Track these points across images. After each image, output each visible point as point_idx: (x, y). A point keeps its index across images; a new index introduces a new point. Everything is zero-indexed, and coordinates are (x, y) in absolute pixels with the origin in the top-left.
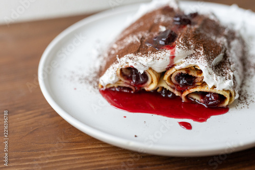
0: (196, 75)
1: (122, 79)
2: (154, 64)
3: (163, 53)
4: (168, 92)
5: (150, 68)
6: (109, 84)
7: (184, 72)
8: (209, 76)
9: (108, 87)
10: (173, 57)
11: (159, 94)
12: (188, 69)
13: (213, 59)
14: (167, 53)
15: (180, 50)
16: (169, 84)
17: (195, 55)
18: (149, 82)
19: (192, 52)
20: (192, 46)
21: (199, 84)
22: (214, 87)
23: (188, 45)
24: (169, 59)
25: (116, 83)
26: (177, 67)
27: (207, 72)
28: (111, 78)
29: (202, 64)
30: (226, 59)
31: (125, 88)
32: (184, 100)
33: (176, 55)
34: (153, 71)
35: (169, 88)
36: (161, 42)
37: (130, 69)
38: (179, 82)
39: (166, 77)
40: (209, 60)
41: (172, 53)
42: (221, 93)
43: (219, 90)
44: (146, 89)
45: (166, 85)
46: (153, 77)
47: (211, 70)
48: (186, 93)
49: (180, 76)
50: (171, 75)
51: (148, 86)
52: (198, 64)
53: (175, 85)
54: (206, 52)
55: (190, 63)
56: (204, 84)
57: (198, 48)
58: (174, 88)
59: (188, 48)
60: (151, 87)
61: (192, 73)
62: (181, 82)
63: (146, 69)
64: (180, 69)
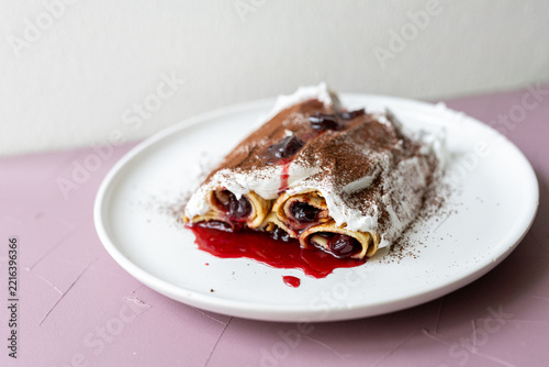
0: (318, 206)
1: (215, 208)
2: (257, 186)
3: (271, 169)
4: (282, 233)
5: (252, 192)
6: (197, 216)
7: (301, 200)
8: (335, 207)
9: (197, 220)
10: (286, 177)
11: (269, 235)
12: (307, 196)
13: (348, 182)
14: (279, 170)
15: (297, 166)
16: (281, 218)
17: (319, 176)
18: (252, 215)
19: (317, 170)
20: (318, 162)
21: (324, 221)
22: (345, 225)
23: (312, 161)
24: (279, 178)
25: (207, 214)
26: (289, 192)
27: (332, 201)
28: (198, 205)
29: (325, 188)
30: (377, 186)
31: (220, 222)
32: (303, 245)
33: (290, 172)
34: (257, 196)
35: (281, 225)
36: (278, 155)
37: (226, 192)
38: (294, 215)
39: (276, 208)
40: (337, 184)
41: (285, 170)
42: (354, 236)
43: (350, 231)
44: (250, 225)
45: (276, 219)
46: (257, 208)
47: (338, 199)
48: (304, 234)
49: (295, 206)
50: (285, 203)
51: (251, 221)
52: (318, 188)
53: (291, 220)
54: (338, 172)
55: (309, 186)
56: (331, 221)
57: (327, 164)
58: (288, 226)
59: (311, 164)
60: (256, 221)
61: (313, 203)
62: (297, 216)
63: (244, 192)
64: (296, 196)
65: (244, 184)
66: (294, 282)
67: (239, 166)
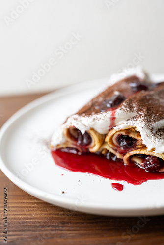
0: (136, 137)
1: (69, 140)
2: (94, 125)
3: (104, 114)
4: (112, 155)
5: (92, 129)
6: (58, 145)
7: (124, 133)
8: (147, 137)
9: (58, 148)
10: (113, 118)
11: (103, 157)
12: (128, 131)
13: (155, 121)
14: (109, 114)
15: (121, 111)
16: (111, 146)
17: (136, 118)
18: (92, 144)
19: (134, 114)
20: (135, 109)
21: (140, 147)
22: (153, 150)
23: (131, 108)
24: (109, 119)
25: (65, 143)
26: (116, 129)
27: (145, 133)
28: (59, 138)
29: (140, 125)
31: (72, 149)
32: (126, 163)
33: (116, 116)
34: (96, 132)
35: (111, 150)
36: (108, 106)
37: (76, 130)
38: (120, 143)
39: (107, 139)
40: (148, 122)
41: (113, 114)
42: (160, 156)
43: (157, 153)
44: (91, 150)
45: (108, 147)
46: (95, 139)
47: (149, 132)
48: (127, 156)
49: (120, 138)
50: (113, 136)
51: (92, 147)
52: (136, 125)
53: (118, 147)
54: (149, 115)
55: (129, 124)
56: (144, 147)
57: (141, 110)
58: (116, 151)
59: (131, 110)
60: (95, 148)
61: (132, 135)
62: (122, 144)
63: (86, 129)
64: (120, 131)
65: (87, 124)
66: (120, 187)
67: (84, 112)
